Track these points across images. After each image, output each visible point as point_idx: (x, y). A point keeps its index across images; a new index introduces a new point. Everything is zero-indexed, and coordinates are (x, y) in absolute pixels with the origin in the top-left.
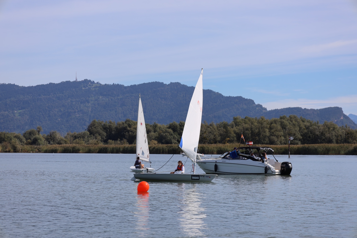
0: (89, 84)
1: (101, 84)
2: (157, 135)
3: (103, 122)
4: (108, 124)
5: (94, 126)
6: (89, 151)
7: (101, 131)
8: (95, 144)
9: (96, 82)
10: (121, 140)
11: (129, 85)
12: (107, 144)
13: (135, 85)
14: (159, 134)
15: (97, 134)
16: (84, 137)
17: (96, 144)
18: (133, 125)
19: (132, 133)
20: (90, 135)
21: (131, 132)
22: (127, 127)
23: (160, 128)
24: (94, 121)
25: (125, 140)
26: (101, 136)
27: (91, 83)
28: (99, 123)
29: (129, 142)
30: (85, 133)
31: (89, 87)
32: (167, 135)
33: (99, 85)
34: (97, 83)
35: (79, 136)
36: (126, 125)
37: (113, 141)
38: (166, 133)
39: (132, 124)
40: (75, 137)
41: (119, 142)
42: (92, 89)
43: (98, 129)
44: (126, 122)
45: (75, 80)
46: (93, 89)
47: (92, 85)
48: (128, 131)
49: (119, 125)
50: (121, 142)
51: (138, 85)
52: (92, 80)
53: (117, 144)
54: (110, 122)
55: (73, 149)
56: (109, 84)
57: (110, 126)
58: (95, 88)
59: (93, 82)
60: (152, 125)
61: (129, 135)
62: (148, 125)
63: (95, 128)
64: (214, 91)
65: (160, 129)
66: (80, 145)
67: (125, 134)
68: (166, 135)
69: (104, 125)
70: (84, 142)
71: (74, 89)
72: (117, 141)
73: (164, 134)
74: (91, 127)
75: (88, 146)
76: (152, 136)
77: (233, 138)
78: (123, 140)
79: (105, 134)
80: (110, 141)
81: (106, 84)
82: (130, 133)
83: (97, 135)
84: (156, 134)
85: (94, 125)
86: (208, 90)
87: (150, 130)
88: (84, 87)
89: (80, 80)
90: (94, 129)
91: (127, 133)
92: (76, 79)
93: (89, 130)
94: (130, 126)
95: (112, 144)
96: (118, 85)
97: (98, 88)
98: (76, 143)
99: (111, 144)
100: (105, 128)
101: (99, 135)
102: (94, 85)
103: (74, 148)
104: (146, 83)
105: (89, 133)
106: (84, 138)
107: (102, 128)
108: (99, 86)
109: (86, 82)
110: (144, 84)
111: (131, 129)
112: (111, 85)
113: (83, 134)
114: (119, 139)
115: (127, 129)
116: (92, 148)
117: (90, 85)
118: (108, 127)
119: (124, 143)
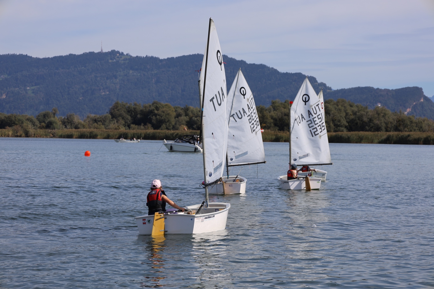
0: (116, 55)
1: (131, 56)
2: (188, 120)
3: (127, 104)
4: (132, 106)
5: (116, 109)
6: (108, 137)
7: (124, 114)
8: (116, 129)
9: (125, 53)
10: (145, 124)
11: (166, 58)
12: (130, 129)
13: (173, 58)
14: (191, 118)
15: (120, 117)
16: (105, 120)
17: (118, 129)
18: (161, 108)
19: (160, 117)
20: (112, 118)
21: (159, 115)
22: (154, 110)
23: (192, 111)
24: (117, 103)
25: (149, 125)
26: (125, 120)
27: (119, 55)
28: (123, 105)
29: (153, 127)
30: (106, 116)
31: (117, 59)
32: (199, 120)
33: (129, 57)
34: (127, 54)
35: (99, 120)
36: (153, 108)
37: (137, 126)
38: (197, 118)
39: (160, 106)
40: (95, 121)
41: (142, 127)
42: (120, 62)
43: (121, 111)
44: (153, 104)
45: (100, 51)
46: (122, 62)
47: (121, 57)
48: (156, 115)
49: (146, 107)
50: (144, 127)
51: (176, 57)
52: (121, 51)
53: (141, 129)
54: (135, 104)
55: (90, 135)
56: (141, 57)
57: (134, 109)
58: (124, 60)
59: (122, 53)
60: (184, 108)
61: (157, 119)
62: (179, 108)
63: (118, 110)
64: (268, 66)
65: (192, 113)
66: (98, 130)
67: (152, 117)
68: (197, 120)
69: (129, 107)
70: (103, 126)
71: (99, 62)
72: (140, 125)
73: (196, 119)
74: (113, 109)
75: (106, 132)
76: (182, 121)
77: (270, 124)
78: (147, 125)
79: (129, 118)
80: (132, 126)
81: (137, 57)
82: (158, 117)
83: (120, 119)
84: (187, 118)
85: (117, 107)
86: (261, 65)
87: (181, 113)
88: (111, 59)
89: (107, 51)
90: (117, 112)
91: (154, 117)
92: (102, 50)
93: (111, 114)
94: (157, 108)
95: (136, 129)
96: (152, 57)
97: (128, 61)
98: (95, 128)
99: (134, 129)
100: (129, 111)
101: (123, 118)
102: (123, 58)
103: (91, 133)
104: (186, 56)
105: (110, 116)
106: (105, 122)
107: (126, 110)
108: (129, 59)
109: (113, 53)
110: (184, 56)
111: (158, 112)
112: (143, 57)
113: (104, 117)
114: (142, 124)
115: (154, 112)
116: (111, 134)
117: (118, 57)
118: (133, 110)
119: (148, 128)
